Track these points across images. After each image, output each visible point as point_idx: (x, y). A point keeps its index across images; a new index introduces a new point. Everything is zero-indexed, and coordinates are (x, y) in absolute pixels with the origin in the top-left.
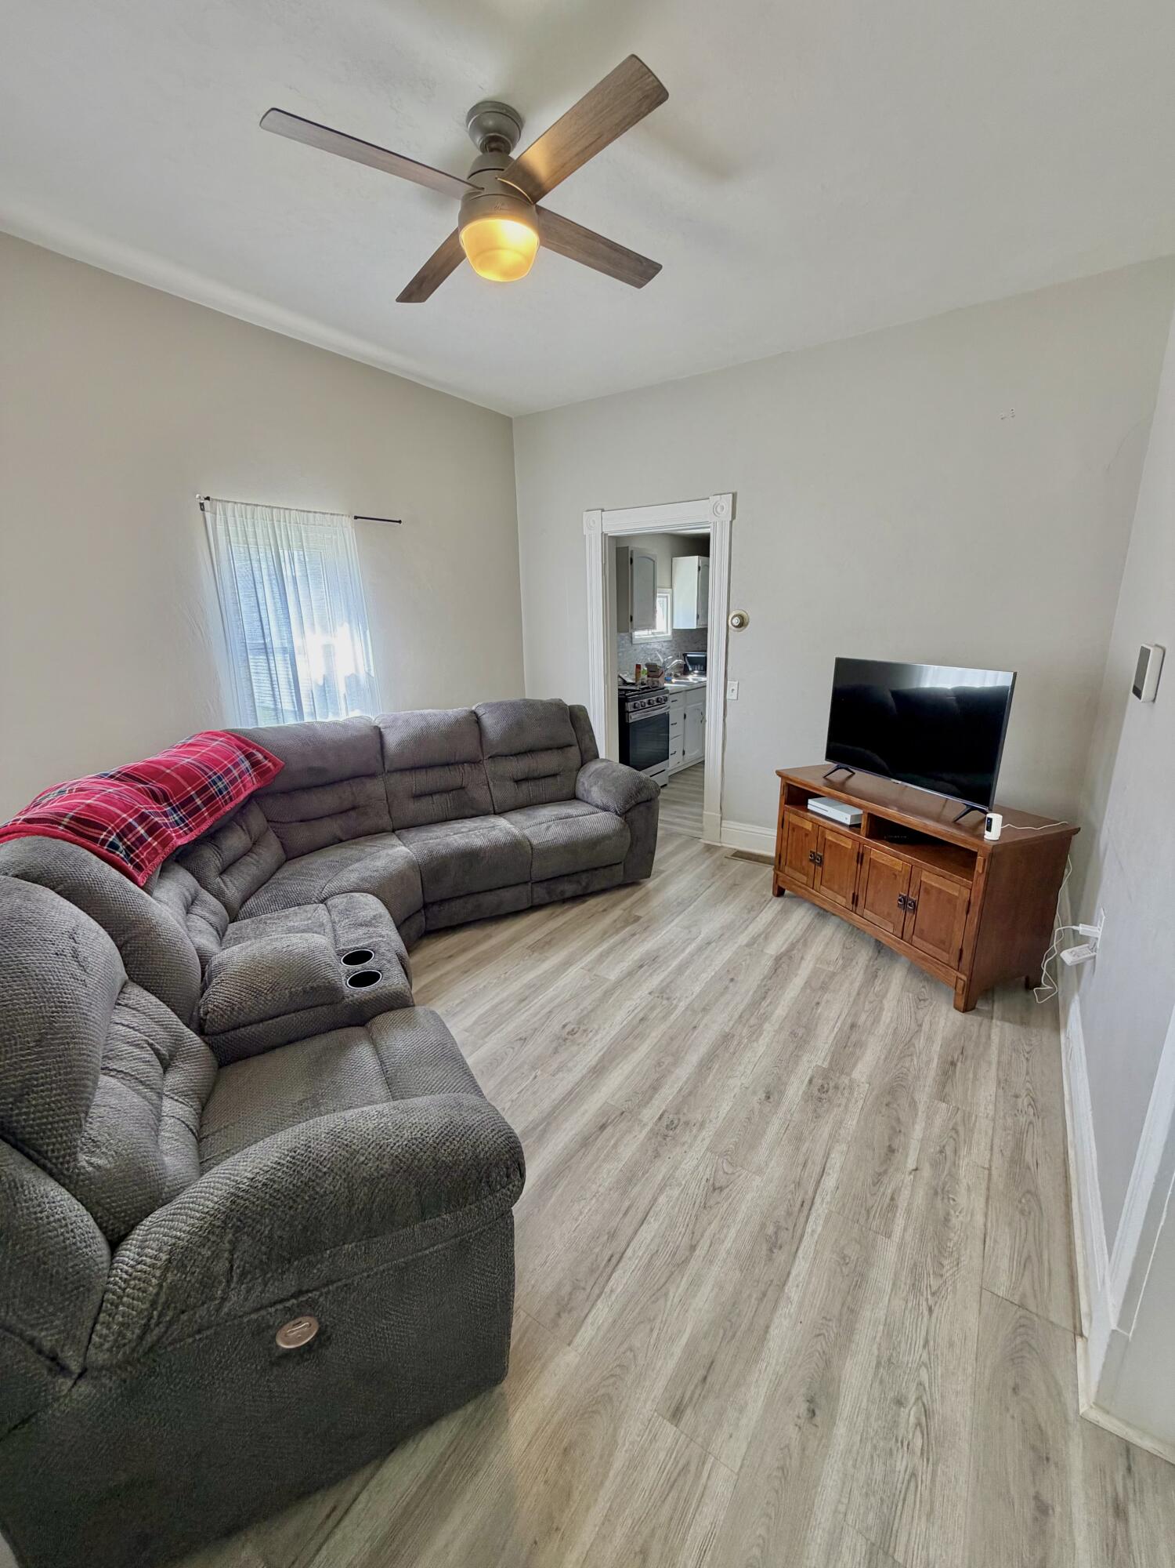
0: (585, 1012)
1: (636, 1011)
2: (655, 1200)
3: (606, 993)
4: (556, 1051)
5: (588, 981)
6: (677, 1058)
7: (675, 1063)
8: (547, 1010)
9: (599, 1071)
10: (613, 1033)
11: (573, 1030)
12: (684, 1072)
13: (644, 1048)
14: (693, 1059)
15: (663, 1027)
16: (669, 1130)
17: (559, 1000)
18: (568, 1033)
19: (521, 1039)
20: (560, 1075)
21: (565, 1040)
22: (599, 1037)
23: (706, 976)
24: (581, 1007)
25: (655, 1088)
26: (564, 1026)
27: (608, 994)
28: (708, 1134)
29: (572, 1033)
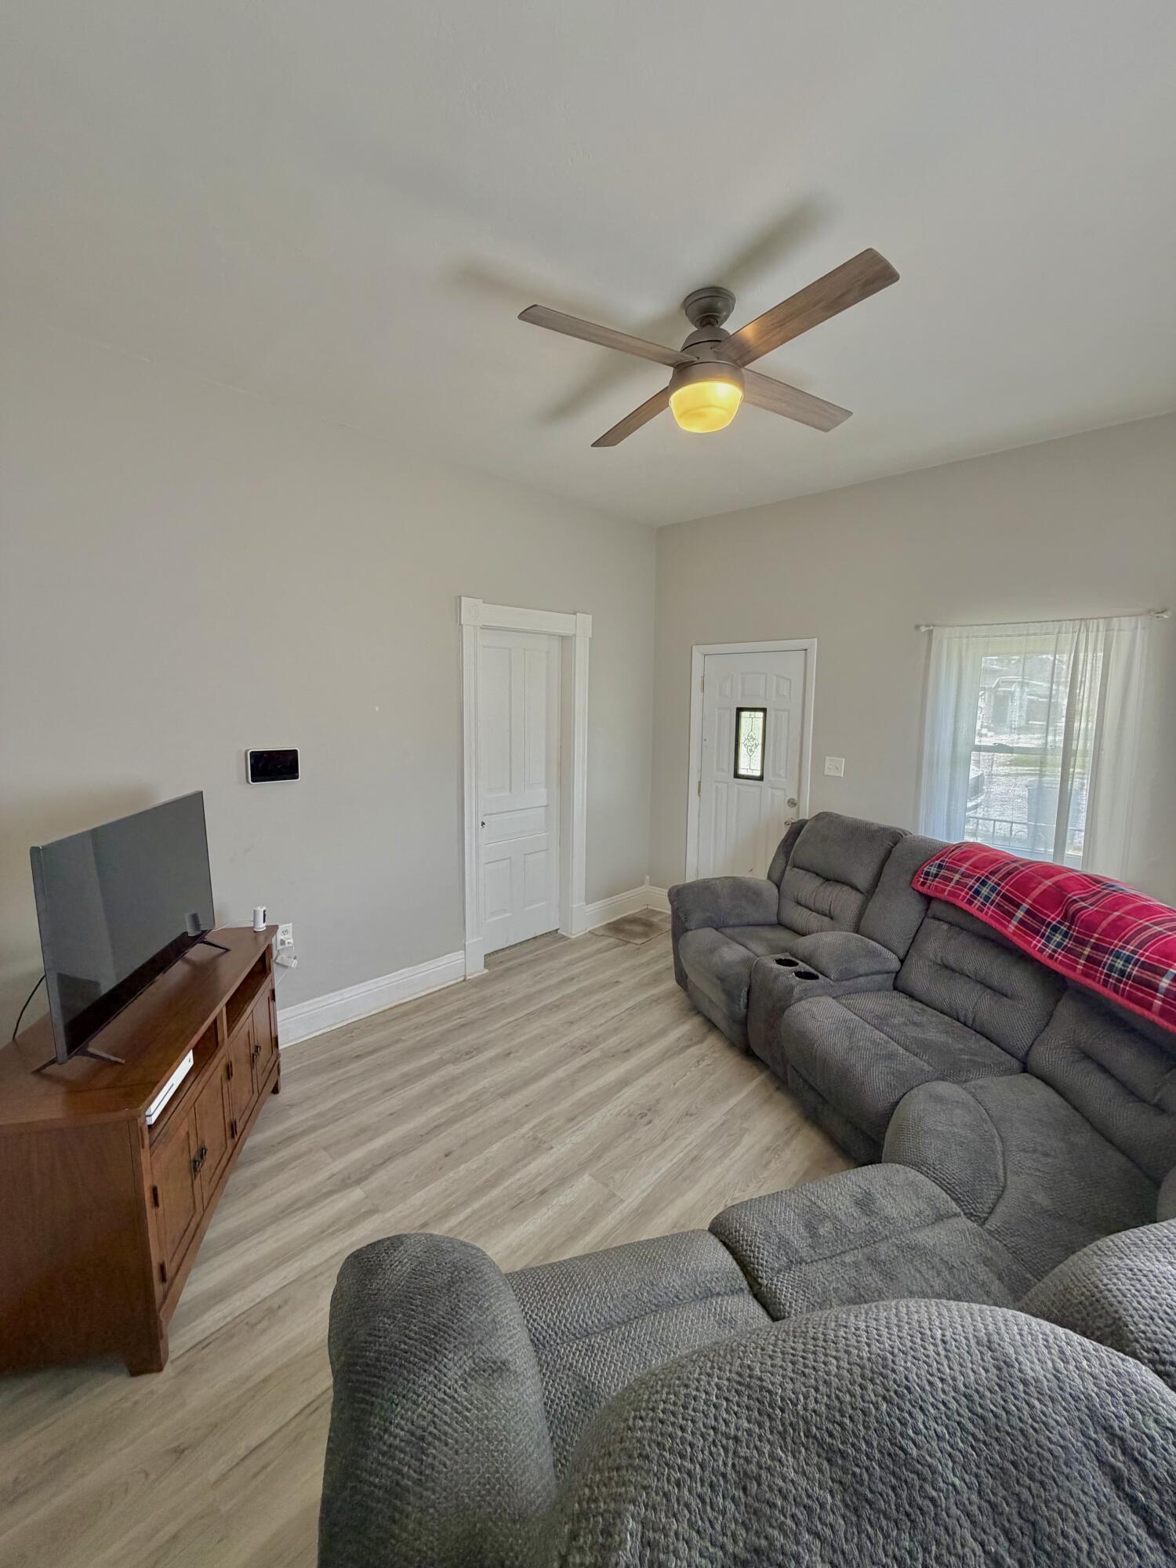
0: (627, 1135)
1: (574, 1129)
2: (606, 1022)
3: (600, 1157)
4: (658, 1101)
5: (618, 1176)
6: (558, 1083)
7: (562, 1080)
8: (668, 1143)
9: (623, 1083)
10: (604, 1110)
11: (642, 1118)
12: (560, 1073)
13: (581, 1093)
14: (545, 1082)
15: (556, 1110)
16: (585, 1047)
17: (655, 1153)
18: (646, 1115)
19: (692, 1115)
20: (655, 1083)
21: (649, 1110)
22: (618, 1109)
23: (473, 1164)
24: (631, 1141)
25: (584, 1067)
26: (650, 1122)
27: (597, 1156)
28: (563, 1042)
29: (643, 1116)
